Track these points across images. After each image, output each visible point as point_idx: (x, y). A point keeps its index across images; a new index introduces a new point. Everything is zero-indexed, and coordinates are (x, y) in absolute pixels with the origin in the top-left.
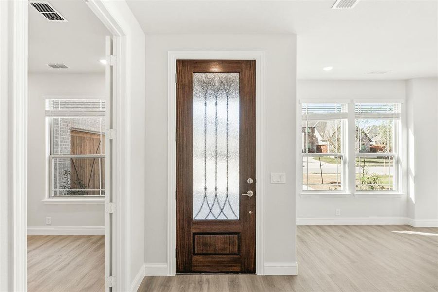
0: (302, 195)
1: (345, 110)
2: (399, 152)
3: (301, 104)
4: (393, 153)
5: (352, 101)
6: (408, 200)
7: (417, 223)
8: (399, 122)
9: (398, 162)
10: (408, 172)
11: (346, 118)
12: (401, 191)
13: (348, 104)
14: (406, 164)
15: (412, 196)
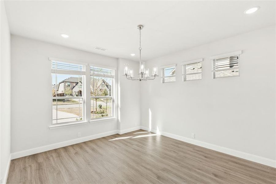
0: (51, 127)
1: (84, 70)
2: (114, 96)
3: (50, 60)
4: (111, 96)
5: (88, 65)
6: (118, 120)
7: (122, 132)
8: (114, 79)
9: (113, 101)
10: (118, 106)
11: (84, 75)
12: (115, 117)
13: (86, 66)
14: (117, 103)
15: (119, 118)
